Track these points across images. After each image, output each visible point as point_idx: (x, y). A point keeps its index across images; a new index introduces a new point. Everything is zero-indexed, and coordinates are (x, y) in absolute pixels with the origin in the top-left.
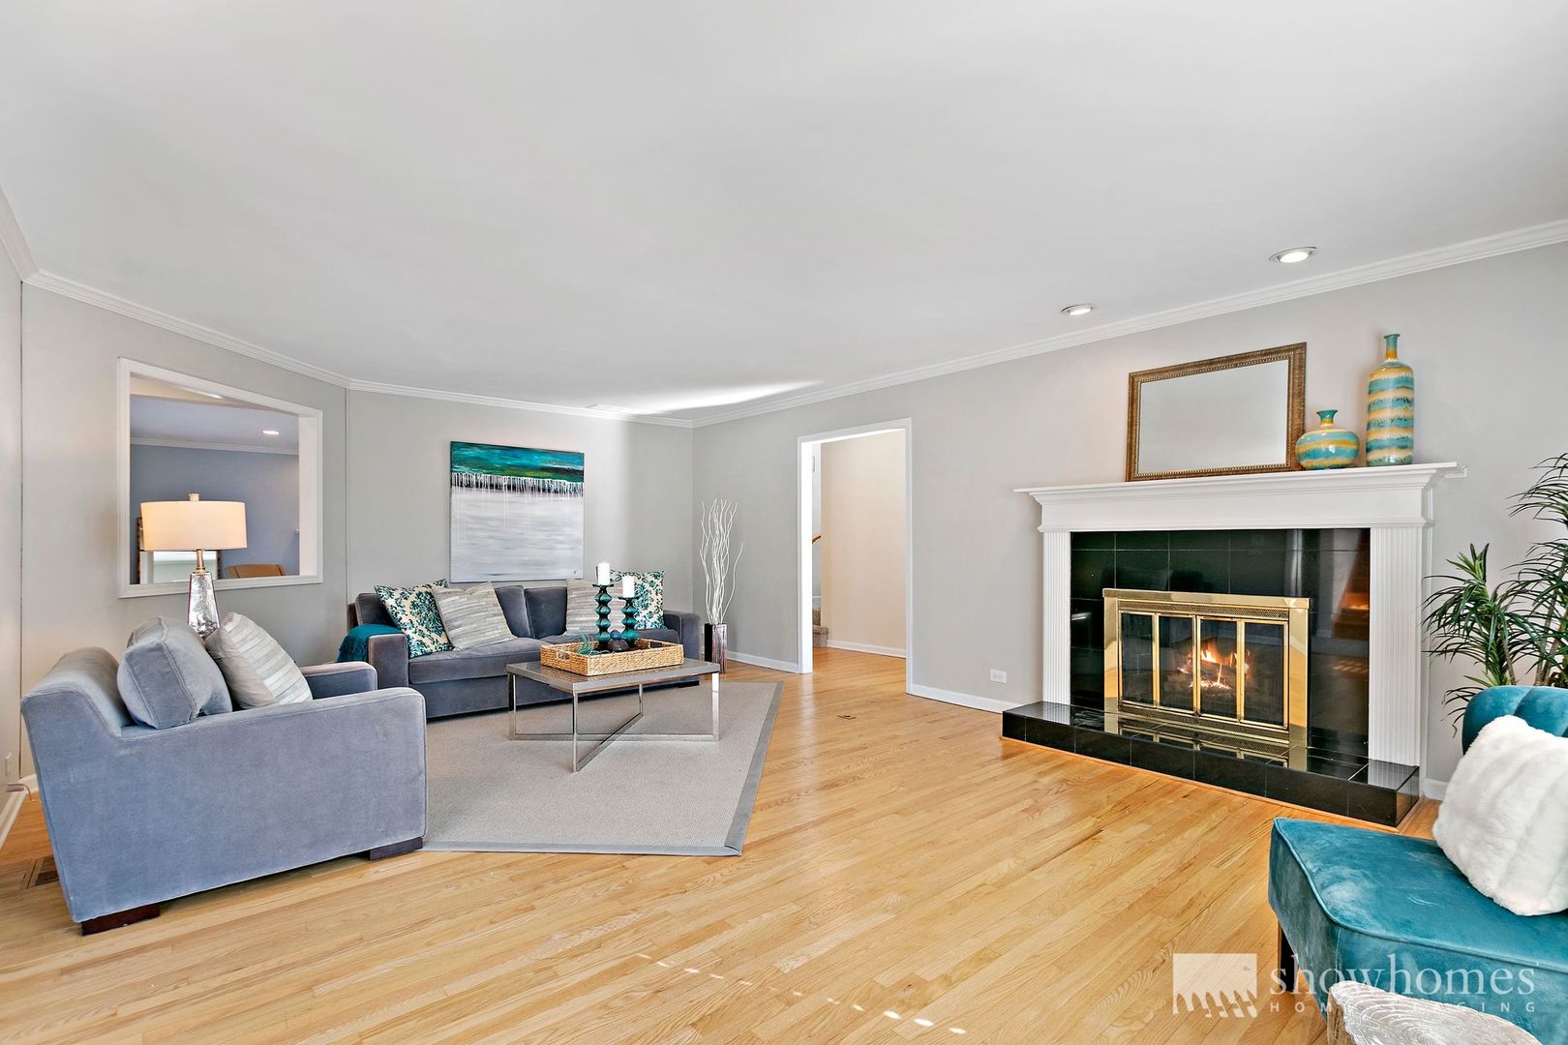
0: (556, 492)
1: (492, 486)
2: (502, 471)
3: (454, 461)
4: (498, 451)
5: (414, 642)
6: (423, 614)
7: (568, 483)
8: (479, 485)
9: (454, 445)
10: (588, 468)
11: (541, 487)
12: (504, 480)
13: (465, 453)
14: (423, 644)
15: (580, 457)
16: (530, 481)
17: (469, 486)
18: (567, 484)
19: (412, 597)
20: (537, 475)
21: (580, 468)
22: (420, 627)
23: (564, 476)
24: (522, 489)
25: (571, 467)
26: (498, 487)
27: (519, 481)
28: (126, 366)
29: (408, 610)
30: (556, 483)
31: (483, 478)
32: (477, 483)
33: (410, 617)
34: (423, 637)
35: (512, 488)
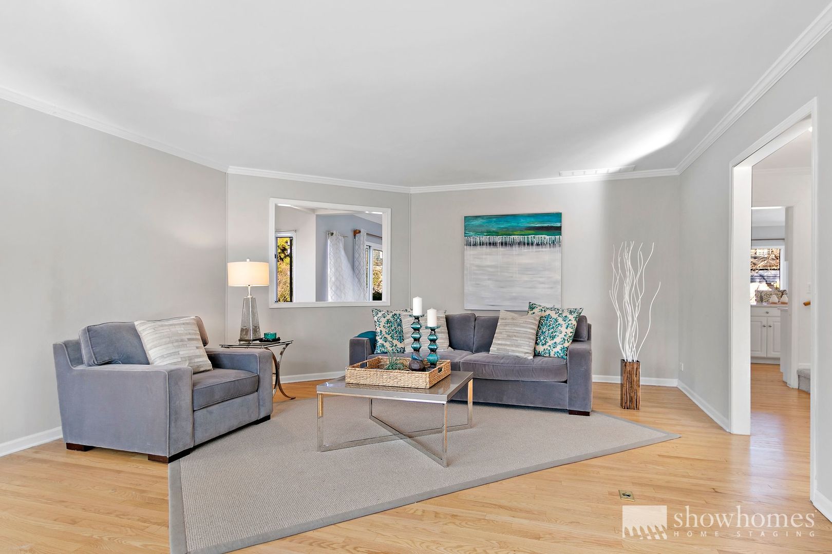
0: (538, 245)
1: (490, 244)
2: (497, 233)
3: (466, 228)
4: (494, 219)
5: (378, 344)
6: (393, 328)
7: (548, 237)
8: (482, 244)
9: (467, 219)
10: (566, 224)
11: (526, 242)
12: (498, 239)
13: (472, 223)
14: (383, 346)
15: (558, 216)
16: (517, 238)
17: (475, 245)
18: (546, 238)
19: (389, 317)
20: (523, 233)
21: (558, 225)
22: (386, 336)
23: (544, 232)
24: (512, 244)
25: (550, 225)
26: (494, 244)
27: (509, 239)
28: (273, 202)
29: (382, 324)
30: (538, 238)
31: (485, 239)
32: (480, 242)
33: (382, 328)
34: (386, 342)
35: (504, 244)
